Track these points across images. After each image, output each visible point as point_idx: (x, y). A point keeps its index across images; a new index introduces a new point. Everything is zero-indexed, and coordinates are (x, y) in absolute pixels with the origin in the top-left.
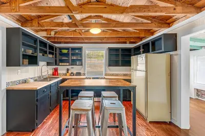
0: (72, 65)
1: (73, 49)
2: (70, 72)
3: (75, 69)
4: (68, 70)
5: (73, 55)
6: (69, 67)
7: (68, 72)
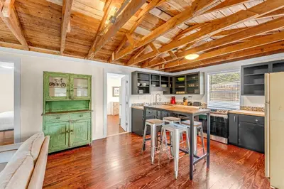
0: (188, 93)
1: (189, 76)
2: (187, 101)
3: (193, 98)
4: (185, 99)
5: (188, 82)
6: (186, 96)
7: (184, 101)
